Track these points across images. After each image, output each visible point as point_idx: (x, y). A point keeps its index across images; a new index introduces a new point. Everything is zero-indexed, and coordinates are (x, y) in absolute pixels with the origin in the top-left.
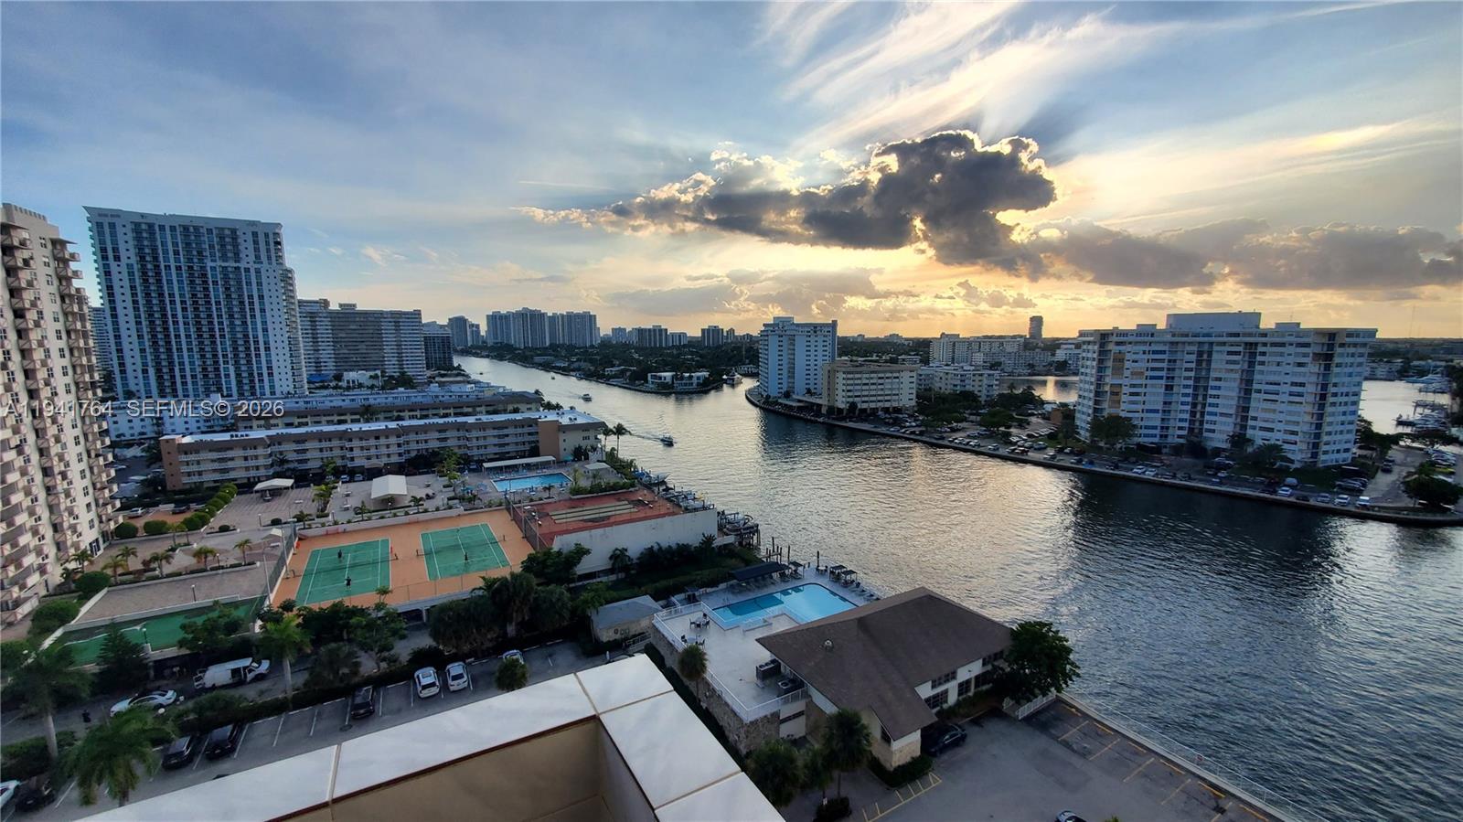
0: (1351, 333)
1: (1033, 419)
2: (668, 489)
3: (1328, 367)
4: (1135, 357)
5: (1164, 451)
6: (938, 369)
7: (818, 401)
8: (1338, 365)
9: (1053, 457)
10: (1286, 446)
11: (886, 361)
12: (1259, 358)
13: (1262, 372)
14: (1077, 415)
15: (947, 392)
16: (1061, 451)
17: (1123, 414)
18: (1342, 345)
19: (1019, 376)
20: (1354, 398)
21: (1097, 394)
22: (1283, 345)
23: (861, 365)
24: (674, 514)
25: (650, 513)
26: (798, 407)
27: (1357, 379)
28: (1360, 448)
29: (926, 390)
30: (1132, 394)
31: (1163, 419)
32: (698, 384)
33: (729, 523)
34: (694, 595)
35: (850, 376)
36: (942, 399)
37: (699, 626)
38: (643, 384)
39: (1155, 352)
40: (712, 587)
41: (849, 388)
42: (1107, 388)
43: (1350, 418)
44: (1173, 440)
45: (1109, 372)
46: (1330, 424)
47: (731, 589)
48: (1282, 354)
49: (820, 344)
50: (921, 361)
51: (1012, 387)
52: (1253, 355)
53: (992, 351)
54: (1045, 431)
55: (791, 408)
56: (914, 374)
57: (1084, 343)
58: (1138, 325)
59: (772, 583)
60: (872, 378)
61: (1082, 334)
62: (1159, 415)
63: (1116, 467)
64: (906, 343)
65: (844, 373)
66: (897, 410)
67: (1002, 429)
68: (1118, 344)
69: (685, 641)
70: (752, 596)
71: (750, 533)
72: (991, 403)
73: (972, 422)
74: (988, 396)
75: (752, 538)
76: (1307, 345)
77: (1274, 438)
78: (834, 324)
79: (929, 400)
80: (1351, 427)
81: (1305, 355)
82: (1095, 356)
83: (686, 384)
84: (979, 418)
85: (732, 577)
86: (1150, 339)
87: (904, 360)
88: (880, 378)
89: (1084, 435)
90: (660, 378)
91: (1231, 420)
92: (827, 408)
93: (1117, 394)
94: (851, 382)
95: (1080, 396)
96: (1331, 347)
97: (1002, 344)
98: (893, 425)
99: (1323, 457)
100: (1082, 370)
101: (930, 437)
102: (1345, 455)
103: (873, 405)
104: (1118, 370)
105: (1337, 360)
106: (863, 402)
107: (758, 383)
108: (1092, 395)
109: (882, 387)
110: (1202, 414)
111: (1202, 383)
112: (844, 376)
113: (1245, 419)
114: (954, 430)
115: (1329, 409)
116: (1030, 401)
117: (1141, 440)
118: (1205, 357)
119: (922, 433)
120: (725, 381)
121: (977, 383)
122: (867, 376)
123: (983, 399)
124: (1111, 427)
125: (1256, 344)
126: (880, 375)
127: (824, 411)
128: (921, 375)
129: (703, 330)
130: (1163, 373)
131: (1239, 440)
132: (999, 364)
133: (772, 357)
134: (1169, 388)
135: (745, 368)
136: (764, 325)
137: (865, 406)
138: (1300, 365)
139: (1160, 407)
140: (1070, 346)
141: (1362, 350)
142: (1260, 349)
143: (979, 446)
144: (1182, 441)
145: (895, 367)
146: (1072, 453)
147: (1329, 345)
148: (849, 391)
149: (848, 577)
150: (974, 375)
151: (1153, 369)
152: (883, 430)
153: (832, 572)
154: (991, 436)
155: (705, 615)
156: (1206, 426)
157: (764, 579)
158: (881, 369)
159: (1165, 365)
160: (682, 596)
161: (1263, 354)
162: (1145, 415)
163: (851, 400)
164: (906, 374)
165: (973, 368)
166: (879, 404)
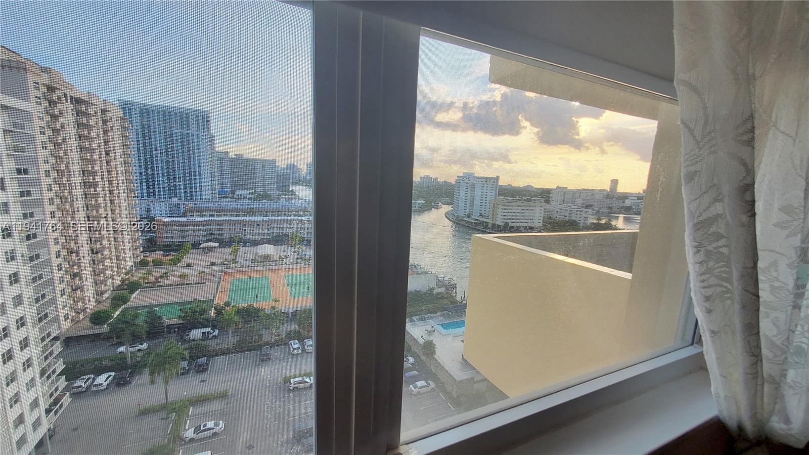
6: (556, 206)
7: (487, 220)
11: (525, 200)
15: (561, 220)
19: (603, 213)
23: (511, 202)
24: (412, 275)
26: (475, 223)
29: (548, 218)
32: (420, 207)
33: (440, 282)
34: (424, 317)
35: (505, 207)
36: (558, 223)
37: (430, 332)
40: (433, 314)
41: (505, 214)
47: (444, 316)
49: (489, 189)
50: (545, 202)
51: (599, 219)
53: (587, 197)
55: (471, 223)
56: (542, 208)
60: (518, 209)
64: (536, 191)
65: (502, 205)
66: (532, 228)
69: (423, 339)
70: (454, 320)
71: (452, 288)
72: (586, 228)
74: (584, 223)
75: (453, 290)
78: (498, 177)
79: (551, 224)
85: (444, 309)
87: (535, 200)
88: (523, 210)
92: (491, 224)
94: (506, 211)
97: (593, 195)
103: (518, 225)
106: (512, 222)
107: (452, 209)
109: (524, 214)
112: (503, 207)
116: (610, 227)
120: (433, 206)
121: (578, 216)
122: (516, 208)
123: (582, 225)
126: (523, 208)
127: (490, 226)
128: (545, 209)
129: (421, 177)
132: (591, 206)
133: (461, 195)
135: (444, 200)
136: (457, 177)
137: (513, 224)
140: (634, 198)
145: (530, 204)
148: (504, 216)
150: (577, 211)
155: (432, 327)
157: (460, 312)
158: (522, 204)
160: (418, 317)
163: (505, 221)
164: (538, 209)
165: (577, 207)
166: (522, 224)
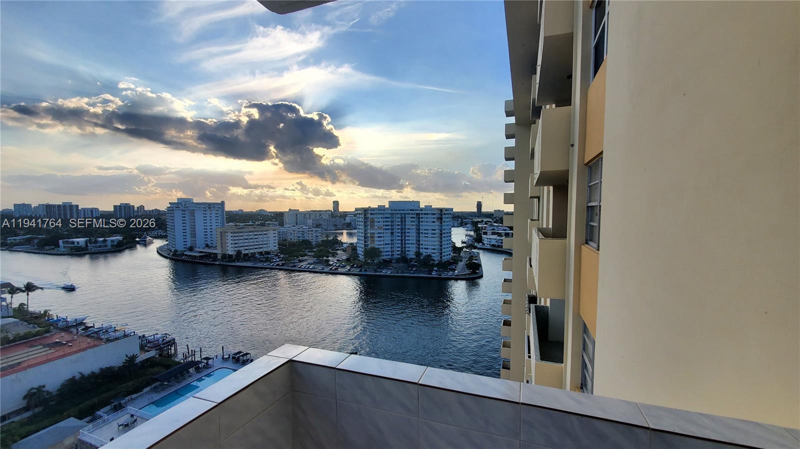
0: (447, 210)
1: (339, 252)
2: (87, 328)
3: (441, 223)
4: (379, 220)
5: (393, 261)
6: (289, 229)
7: (215, 251)
8: (444, 222)
9: (349, 270)
10: (433, 255)
11: (258, 225)
12: (421, 220)
13: (422, 225)
14: (358, 248)
15: (295, 241)
16: (352, 266)
17: (376, 247)
18: (444, 214)
19: (330, 230)
20: (449, 234)
21: (365, 238)
22: (427, 214)
23: (242, 228)
24: (95, 346)
25: (69, 350)
26: (200, 256)
27: (450, 227)
28: (453, 253)
29: (283, 240)
30: (379, 237)
31: (391, 248)
32: (112, 246)
33: (149, 342)
34: (120, 403)
35: (235, 235)
36: (293, 245)
38: (53, 249)
39: (386, 218)
40: (136, 393)
41: (235, 242)
42: (369, 235)
43: (450, 242)
44: (396, 256)
45: (369, 227)
46: (444, 245)
47: (155, 390)
48: (428, 218)
49: (214, 215)
50: (279, 225)
51: (327, 236)
52: (419, 218)
53: (317, 219)
54: (344, 257)
55: (195, 257)
56: (276, 232)
57: (358, 214)
58: (378, 206)
59: (190, 376)
60: (250, 235)
61: (357, 210)
62: (390, 246)
63: (376, 271)
64: (270, 214)
65: (231, 233)
66: (268, 253)
67: (325, 258)
68: (372, 214)
70: (173, 389)
71: (168, 346)
72: (318, 246)
73: (310, 256)
74: (316, 242)
75: (171, 349)
76: (434, 214)
77: (429, 252)
78: (223, 203)
79: (286, 246)
80: (450, 245)
81: (435, 218)
82: (363, 220)
83: (100, 247)
84: (313, 254)
85: (156, 380)
86: (383, 212)
87: (269, 224)
88: (255, 235)
89: (361, 257)
90: (73, 243)
91: (414, 246)
92: (221, 255)
93: (373, 237)
94: (237, 238)
95: (358, 239)
96: (441, 215)
97: (321, 215)
98: (265, 261)
99: (444, 258)
100: (358, 227)
101: (288, 266)
102: (450, 256)
103: (252, 251)
104: (372, 226)
105: (444, 220)
106: (245, 250)
107: (167, 243)
108: (363, 239)
109: (257, 240)
110: (405, 244)
111: (403, 231)
112: (232, 235)
113: (419, 245)
114: (300, 261)
115: (443, 239)
116: (337, 243)
117: (384, 257)
118: (403, 219)
119: (283, 265)
120: (138, 243)
121: (310, 235)
122: (247, 234)
123: (314, 243)
124: (372, 253)
125: (420, 214)
126: (255, 233)
127: (219, 257)
128: (280, 232)
129: (115, 207)
130: (389, 227)
131: (418, 254)
132: (320, 225)
133: (177, 224)
134: (392, 233)
135: (155, 233)
136: (170, 203)
137: (246, 252)
138: (434, 222)
139: (390, 242)
140: (351, 216)
141: (450, 216)
142: (421, 216)
143: (314, 268)
144: (399, 256)
145: (264, 228)
146: (357, 267)
147: (442, 215)
148: (235, 244)
149: (245, 358)
150: (308, 231)
151: (386, 225)
152: (260, 265)
153: (233, 358)
154: (320, 262)
156: (407, 249)
157: (182, 375)
158: (257, 229)
159: (389, 224)
160: (108, 408)
161: (422, 218)
162: (385, 246)
163: (237, 249)
164: (271, 232)
165: (308, 227)
166: (256, 250)
